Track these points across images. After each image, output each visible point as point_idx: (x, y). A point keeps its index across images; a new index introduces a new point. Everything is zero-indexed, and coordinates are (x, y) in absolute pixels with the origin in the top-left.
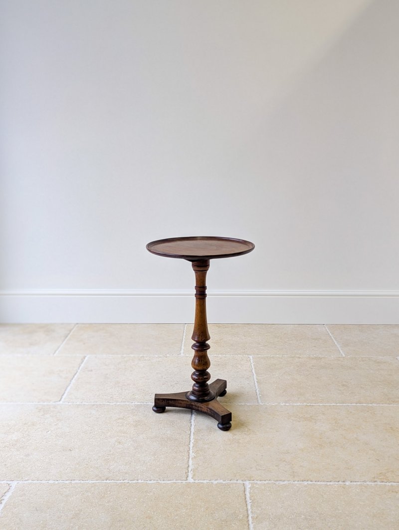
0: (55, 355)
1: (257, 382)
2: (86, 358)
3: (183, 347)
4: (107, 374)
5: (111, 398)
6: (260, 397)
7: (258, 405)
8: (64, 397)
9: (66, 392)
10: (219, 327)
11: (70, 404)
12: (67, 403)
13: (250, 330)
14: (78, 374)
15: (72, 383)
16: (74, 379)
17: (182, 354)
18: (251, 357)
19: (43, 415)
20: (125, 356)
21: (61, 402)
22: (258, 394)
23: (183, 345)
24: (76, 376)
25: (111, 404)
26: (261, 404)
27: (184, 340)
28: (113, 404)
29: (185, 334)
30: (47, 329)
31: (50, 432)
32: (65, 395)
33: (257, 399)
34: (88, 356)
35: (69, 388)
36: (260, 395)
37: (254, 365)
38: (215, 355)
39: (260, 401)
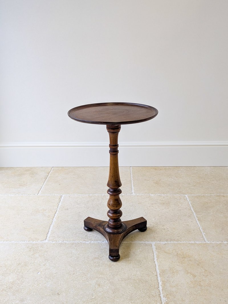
0: (39, 195)
1: (198, 220)
2: (62, 198)
3: (133, 187)
4: (80, 213)
5: (86, 236)
6: (205, 235)
7: (205, 244)
8: (49, 235)
9: (50, 230)
10: (156, 169)
11: (54, 242)
12: (52, 242)
13: (179, 172)
14: (57, 212)
15: (54, 222)
16: (55, 217)
17: (134, 194)
18: (186, 196)
19: (33, 255)
20: (91, 195)
21: (47, 241)
22: (202, 232)
23: (132, 185)
24: (56, 215)
25: (87, 242)
26: (207, 242)
27: (132, 181)
28: (88, 242)
29: (132, 176)
30: (31, 171)
31: (40, 273)
32: (50, 233)
33: (203, 237)
34: (63, 196)
35: (52, 226)
36: (204, 233)
37: (191, 204)
38: (159, 195)
39: (206, 240)
